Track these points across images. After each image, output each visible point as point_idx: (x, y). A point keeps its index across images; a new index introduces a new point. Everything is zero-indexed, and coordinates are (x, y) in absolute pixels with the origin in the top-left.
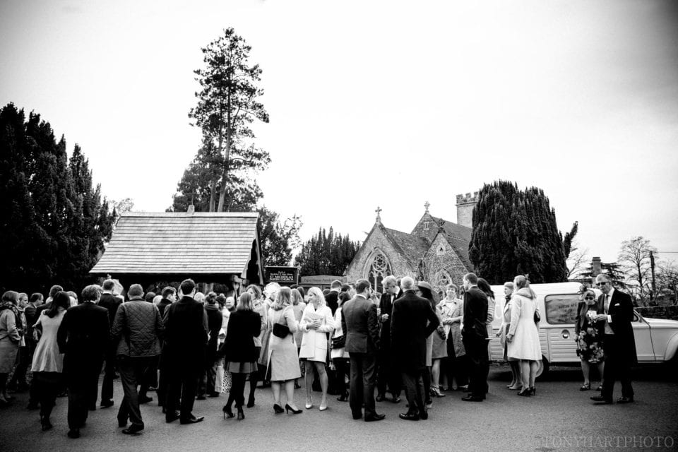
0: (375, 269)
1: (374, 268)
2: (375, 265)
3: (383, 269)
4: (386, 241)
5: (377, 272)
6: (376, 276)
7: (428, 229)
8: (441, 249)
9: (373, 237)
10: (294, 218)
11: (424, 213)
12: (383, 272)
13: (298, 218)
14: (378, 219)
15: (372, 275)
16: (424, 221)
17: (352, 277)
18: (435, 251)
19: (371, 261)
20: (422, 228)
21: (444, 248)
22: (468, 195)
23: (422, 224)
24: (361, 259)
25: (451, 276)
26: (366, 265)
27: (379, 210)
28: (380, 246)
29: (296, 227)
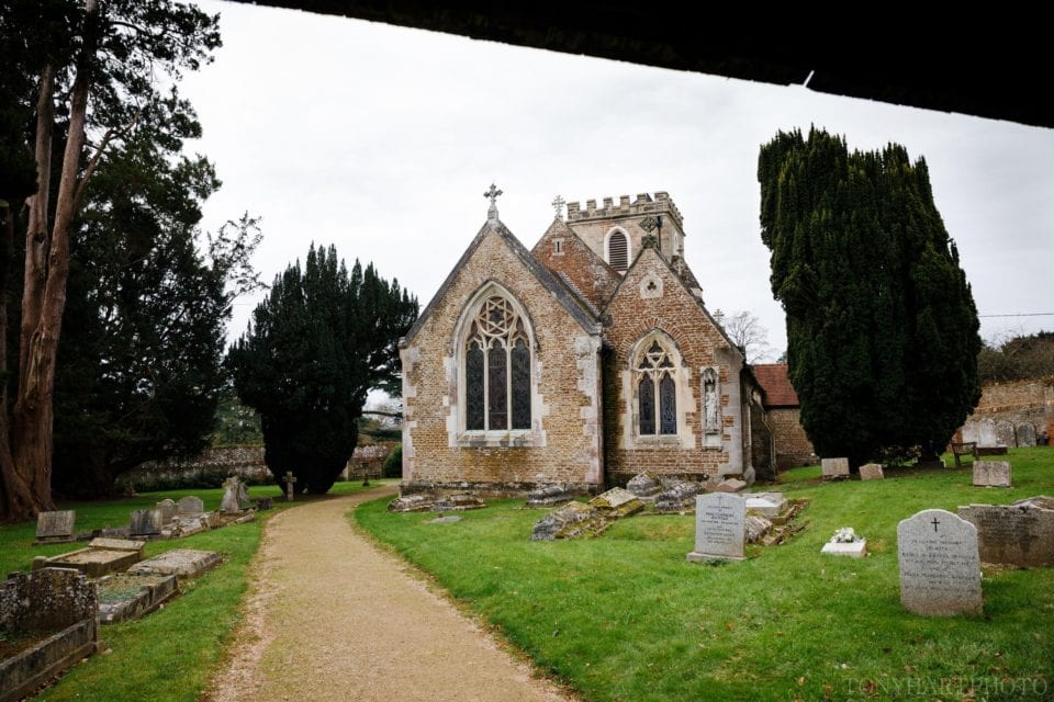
0: (482, 330)
1: (480, 328)
2: (483, 323)
3: (505, 331)
4: (518, 265)
5: (488, 338)
6: (485, 348)
7: (562, 254)
8: (652, 286)
9: (482, 254)
10: (244, 220)
11: (553, 219)
12: (506, 338)
13: (252, 221)
14: (492, 213)
15: (474, 345)
16: (554, 237)
17: (422, 350)
18: (638, 290)
19: (474, 312)
20: (549, 251)
21: (659, 283)
22: (591, 203)
23: (548, 242)
24: (448, 308)
25: (677, 347)
26: (461, 322)
27: (494, 193)
28: (500, 276)
29: (247, 243)
